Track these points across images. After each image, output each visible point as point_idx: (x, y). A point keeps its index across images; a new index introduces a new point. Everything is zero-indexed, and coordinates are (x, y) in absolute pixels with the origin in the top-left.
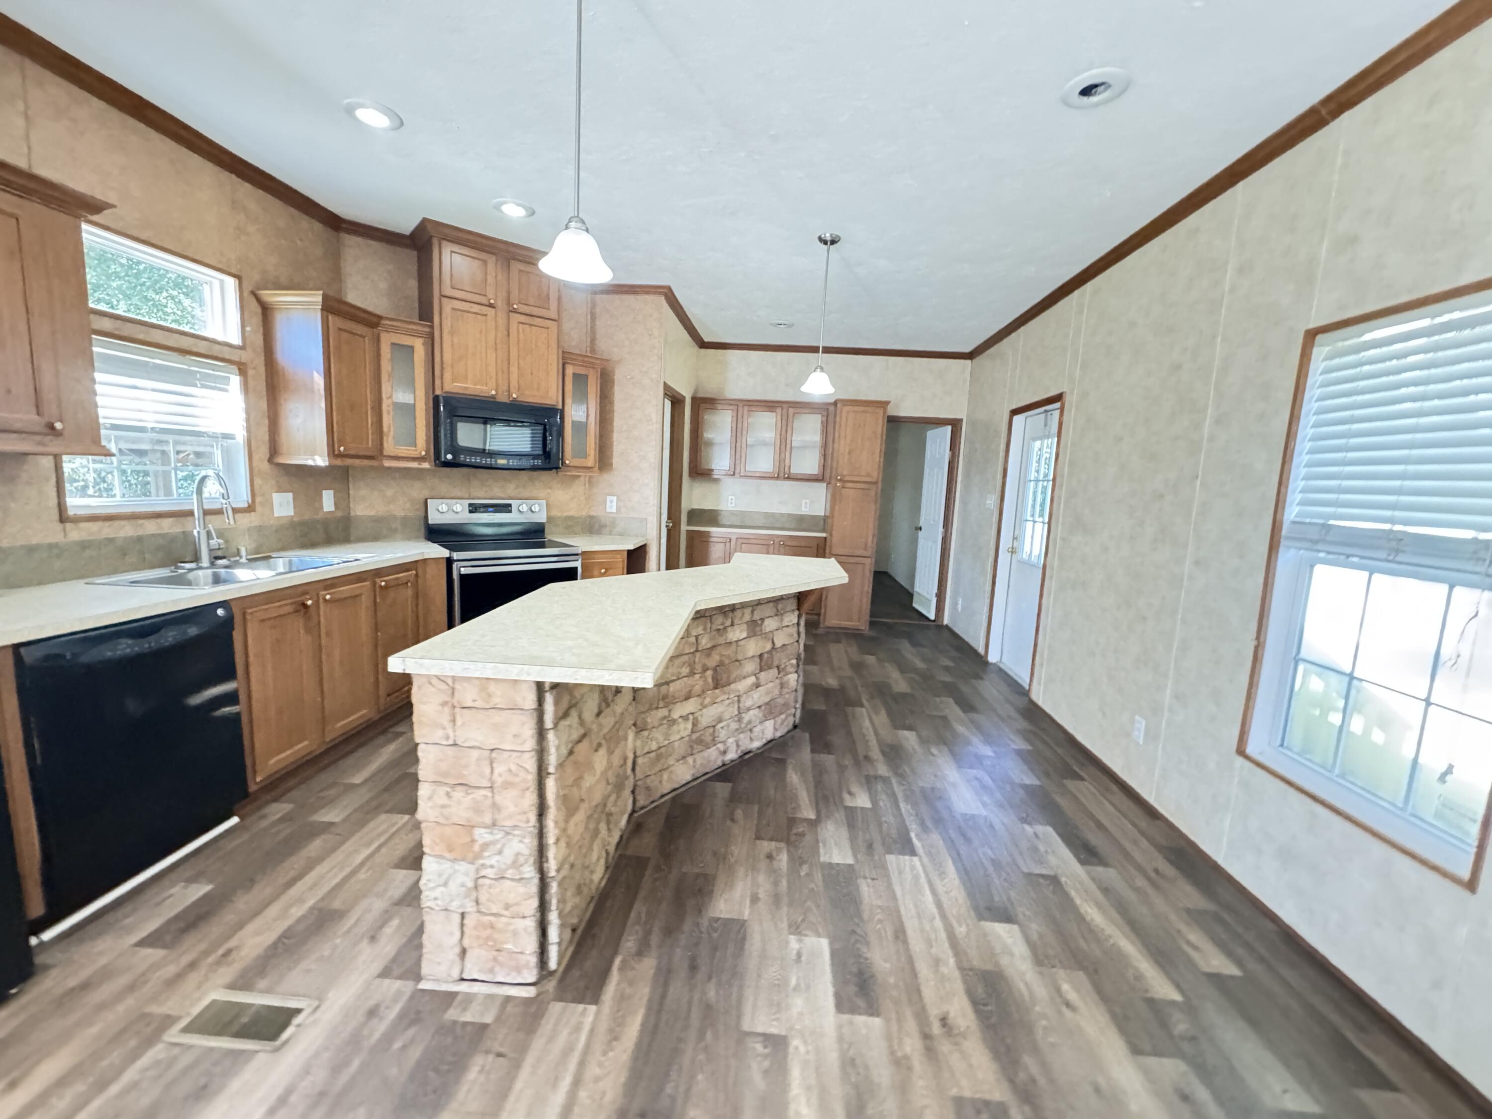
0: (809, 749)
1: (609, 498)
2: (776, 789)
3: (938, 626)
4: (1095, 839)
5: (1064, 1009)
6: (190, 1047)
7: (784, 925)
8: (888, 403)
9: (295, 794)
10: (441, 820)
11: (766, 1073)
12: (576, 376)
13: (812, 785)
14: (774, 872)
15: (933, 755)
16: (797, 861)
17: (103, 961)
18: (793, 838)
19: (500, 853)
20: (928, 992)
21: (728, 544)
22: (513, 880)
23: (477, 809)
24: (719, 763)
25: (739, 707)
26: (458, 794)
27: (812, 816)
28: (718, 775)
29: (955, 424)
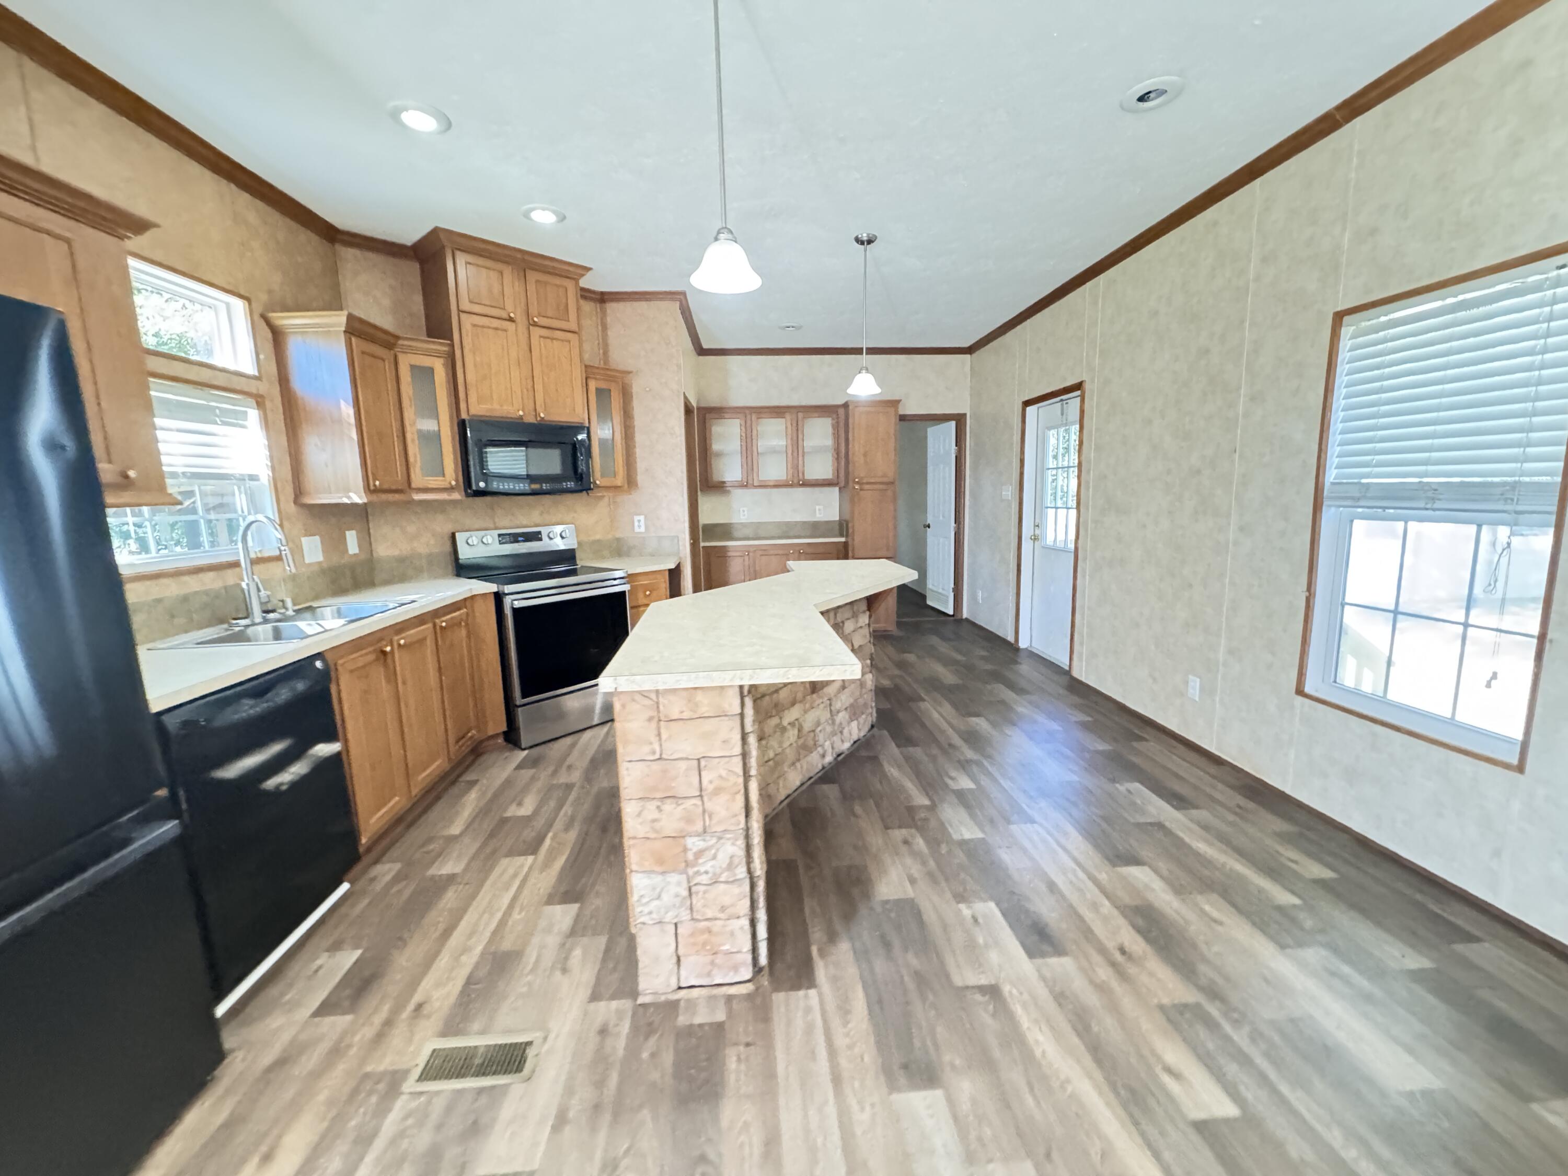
0: (893, 745)
1: (636, 518)
2: (881, 783)
3: (956, 620)
4: (1177, 787)
5: (1213, 924)
6: (438, 1093)
7: (948, 895)
8: (898, 402)
9: (395, 852)
10: (652, 835)
11: (994, 1015)
12: (599, 391)
13: (914, 777)
14: (915, 854)
15: (1010, 736)
16: (934, 843)
17: (286, 1037)
18: (919, 823)
19: (714, 857)
20: (1099, 929)
21: (746, 558)
22: (727, 882)
23: (689, 820)
24: (820, 767)
25: (831, 711)
26: (668, 806)
27: (927, 802)
28: (820, 778)
29: (960, 419)
